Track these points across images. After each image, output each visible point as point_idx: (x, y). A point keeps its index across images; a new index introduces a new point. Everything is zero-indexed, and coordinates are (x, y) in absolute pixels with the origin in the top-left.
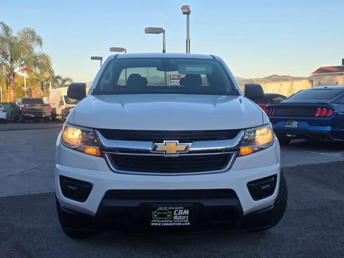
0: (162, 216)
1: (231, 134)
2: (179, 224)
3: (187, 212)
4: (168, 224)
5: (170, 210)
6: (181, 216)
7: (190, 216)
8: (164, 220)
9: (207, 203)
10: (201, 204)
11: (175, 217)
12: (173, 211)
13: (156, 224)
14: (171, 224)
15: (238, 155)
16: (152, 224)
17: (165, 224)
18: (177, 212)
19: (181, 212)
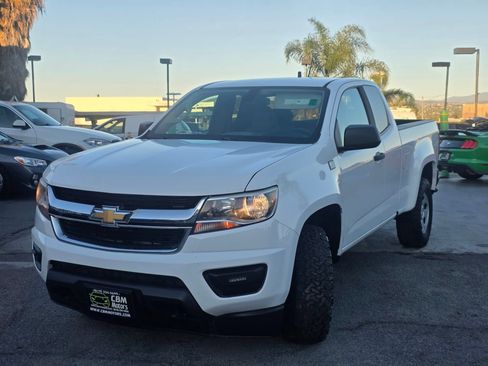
0: (100, 301)
1: (189, 202)
2: (118, 314)
3: (125, 300)
4: (107, 312)
5: (107, 295)
6: (119, 305)
7: (129, 305)
8: (102, 305)
11: (113, 305)
12: (110, 296)
13: (95, 310)
14: (110, 313)
15: (192, 233)
16: (92, 309)
17: (104, 311)
18: (114, 299)
19: (118, 299)
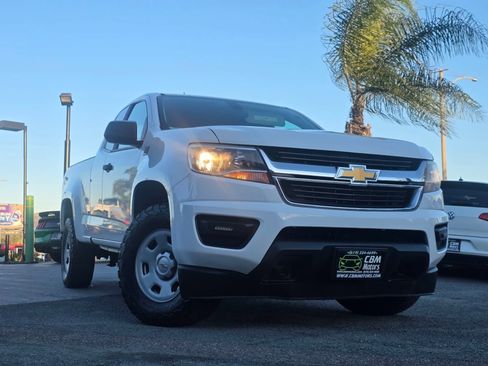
0: (350, 265)
2: (369, 276)
3: (379, 259)
4: (356, 276)
5: (361, 256)
6: (371, 265)
7: (381, 264)
8: (351, 270)
9: (401, 248)
10: (394, 249)
11: (365, 267)
13: (342, 276)
14: (360, 276)
16: (338, 276)
17: (353, 276)
18: (368, 259)
19: (373, 259)
